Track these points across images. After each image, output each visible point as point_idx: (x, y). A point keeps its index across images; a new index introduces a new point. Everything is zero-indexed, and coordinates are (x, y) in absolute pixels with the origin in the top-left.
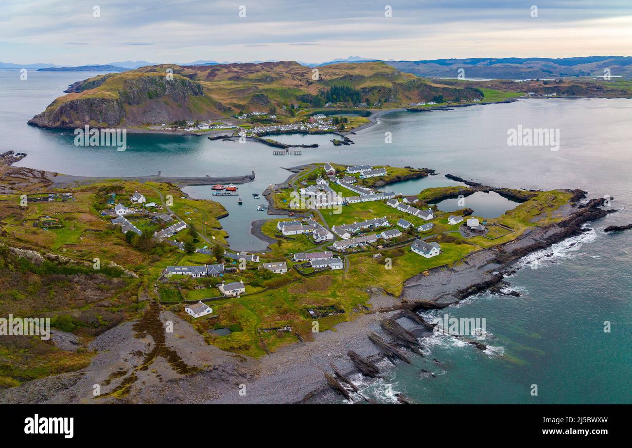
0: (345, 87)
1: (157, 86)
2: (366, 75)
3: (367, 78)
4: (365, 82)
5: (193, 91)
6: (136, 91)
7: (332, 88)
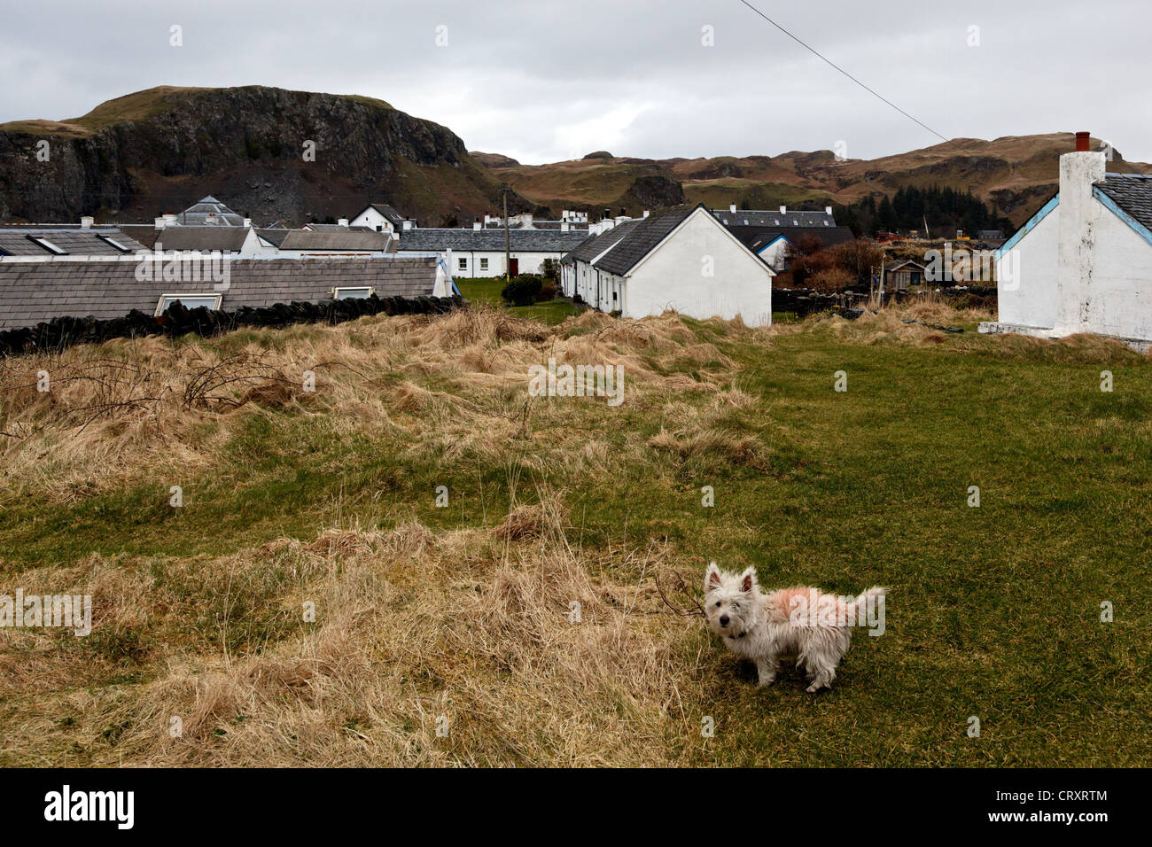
0: (942, 192)
1: (280, 122)
2: (1010, 160)
3: (1014, 166)
4: (1005, 175)
5: (416, 149)
6: (193, 129)
7: (900, 193)
